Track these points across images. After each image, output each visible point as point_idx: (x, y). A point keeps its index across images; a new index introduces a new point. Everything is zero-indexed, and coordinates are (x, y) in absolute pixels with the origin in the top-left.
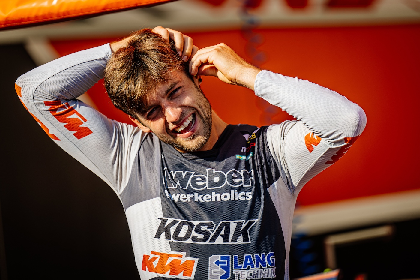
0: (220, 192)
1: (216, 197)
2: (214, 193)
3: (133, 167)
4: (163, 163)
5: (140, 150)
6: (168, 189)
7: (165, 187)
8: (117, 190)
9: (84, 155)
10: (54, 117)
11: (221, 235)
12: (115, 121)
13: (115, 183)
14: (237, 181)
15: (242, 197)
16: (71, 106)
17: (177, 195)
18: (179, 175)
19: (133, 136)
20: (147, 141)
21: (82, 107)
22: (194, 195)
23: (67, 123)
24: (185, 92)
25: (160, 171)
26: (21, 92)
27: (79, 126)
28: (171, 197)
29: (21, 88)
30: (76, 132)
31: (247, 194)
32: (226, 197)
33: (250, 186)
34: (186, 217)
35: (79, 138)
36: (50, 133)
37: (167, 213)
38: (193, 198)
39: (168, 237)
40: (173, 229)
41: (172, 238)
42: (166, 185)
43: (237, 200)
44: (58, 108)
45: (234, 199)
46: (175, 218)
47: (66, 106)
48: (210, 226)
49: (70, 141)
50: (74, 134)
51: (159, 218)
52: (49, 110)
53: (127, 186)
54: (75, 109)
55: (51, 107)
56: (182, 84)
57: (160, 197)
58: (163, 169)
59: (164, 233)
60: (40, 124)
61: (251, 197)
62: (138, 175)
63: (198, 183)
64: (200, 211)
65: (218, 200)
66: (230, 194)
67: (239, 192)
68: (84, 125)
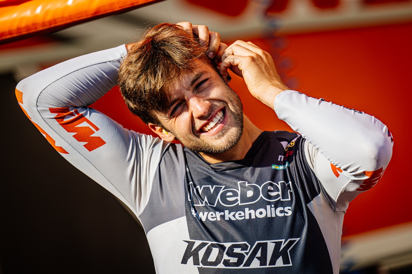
0: (255, 207)
1: (250, 214)
2: (247, 209)
3: (153, 183)
4: (188, 178)
5: (161, 163)
6: (194, 207)
7: (191, 204)
8: (136, 211)
9: (96, 169)
10: (61, 126)
11: (258, 258)
12: (131, 131)
13: (133, 202)
14: (273, 194)
15: (280, 213)
16: (81, 113)
17: (204, 214)
18: (207, 190)
19: (152, 148)
20: (169, 153)
21: (93, 114)
22: (224, 212)
23: (77, 133)
24: (213, 84)
25: (185, 186)
26: (22, 98)
27: (90, 136)
28: (198, 216)
29: (22, 93)
30: (87, 143)
31: (286, 209)
32: (261, 213)
33: (289, 199)
34: (215, 239)
35: (90, 151)
36: (56, 145)
37: (194, 235)
38: (223, 217)
39: (196, 262)
40: (201, 253)
41: (201, 264)
42: (193, 203)
43: (275, 216)
44: (65, 115)
45: (271, 216)
46: (203, 240)
47: (74, 113)
48: (244, 247)
49: (80, 154)
50: (85, 146)
51: (185, 241)
52: (55, 118)
53: (147, 205)
54: (86, 117)
55: (57, 114)
56: (209, 75)
57: (186, 217)
58: (188, 184)
59: (192, 258)
60: (44, 135)
61: (290, 213)
62: (159, 192)
63: (229, 199)
64: (232, 231)
65: (252, 218)
66: (266, 210)
67: (276, 207)
68: (96, 134)
